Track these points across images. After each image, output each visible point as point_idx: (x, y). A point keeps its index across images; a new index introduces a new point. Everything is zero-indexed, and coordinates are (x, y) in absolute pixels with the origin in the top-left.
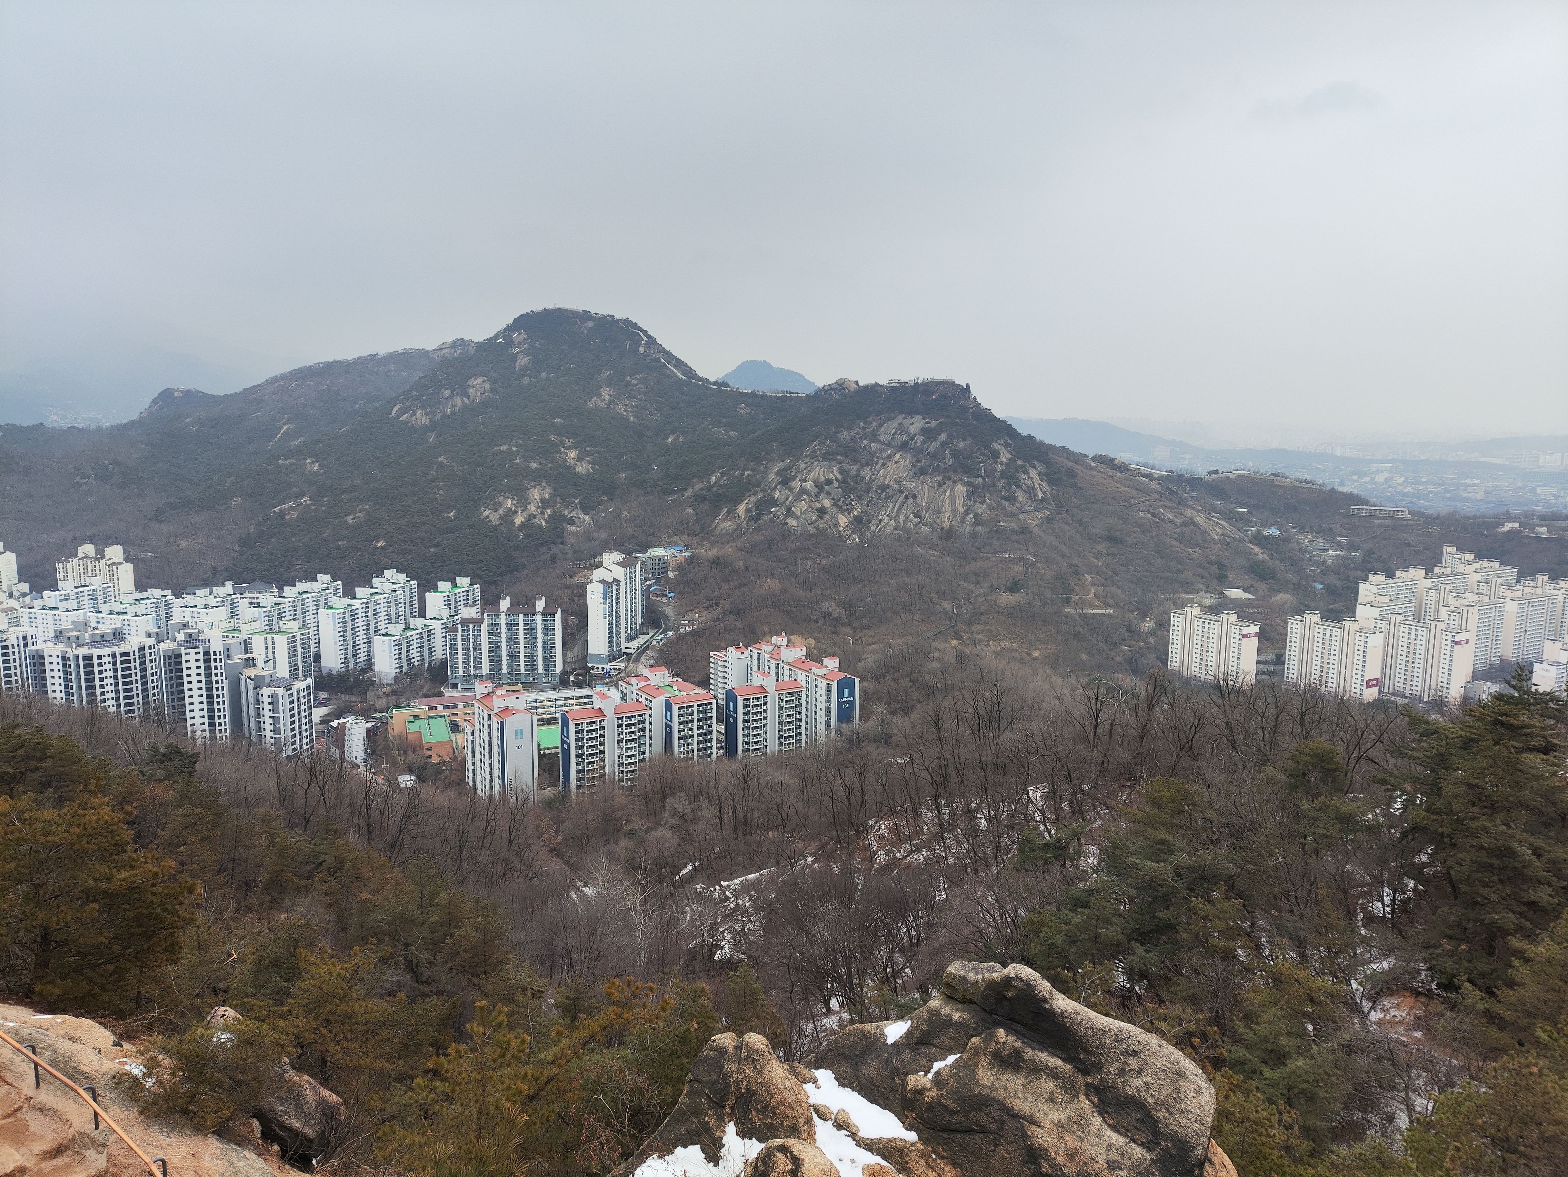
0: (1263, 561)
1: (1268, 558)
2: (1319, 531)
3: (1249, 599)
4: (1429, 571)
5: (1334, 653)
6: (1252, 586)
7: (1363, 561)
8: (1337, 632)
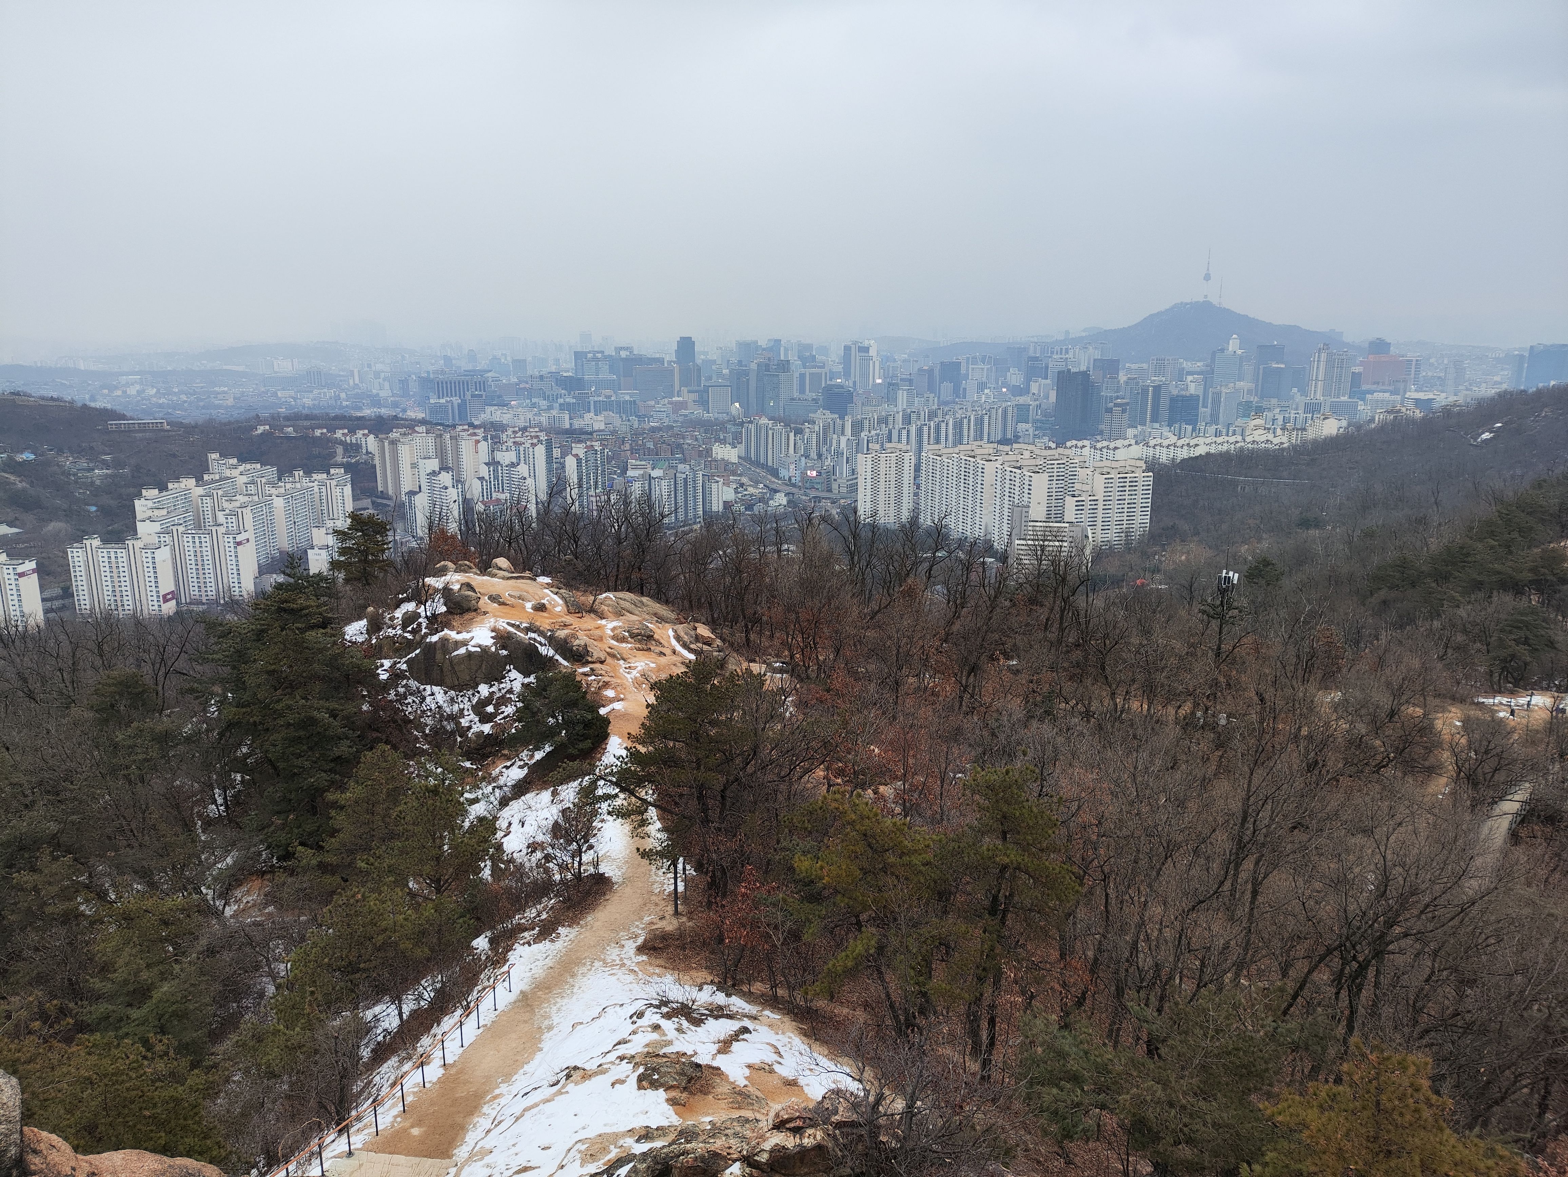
0: (24, 490)
1: (28, 486)
2: (79, 452)
3: (17, 533)
4: (199, 480)
5: (124, 574)
6: (16, 519)
7: (133, 477)
8: (122, 554)
